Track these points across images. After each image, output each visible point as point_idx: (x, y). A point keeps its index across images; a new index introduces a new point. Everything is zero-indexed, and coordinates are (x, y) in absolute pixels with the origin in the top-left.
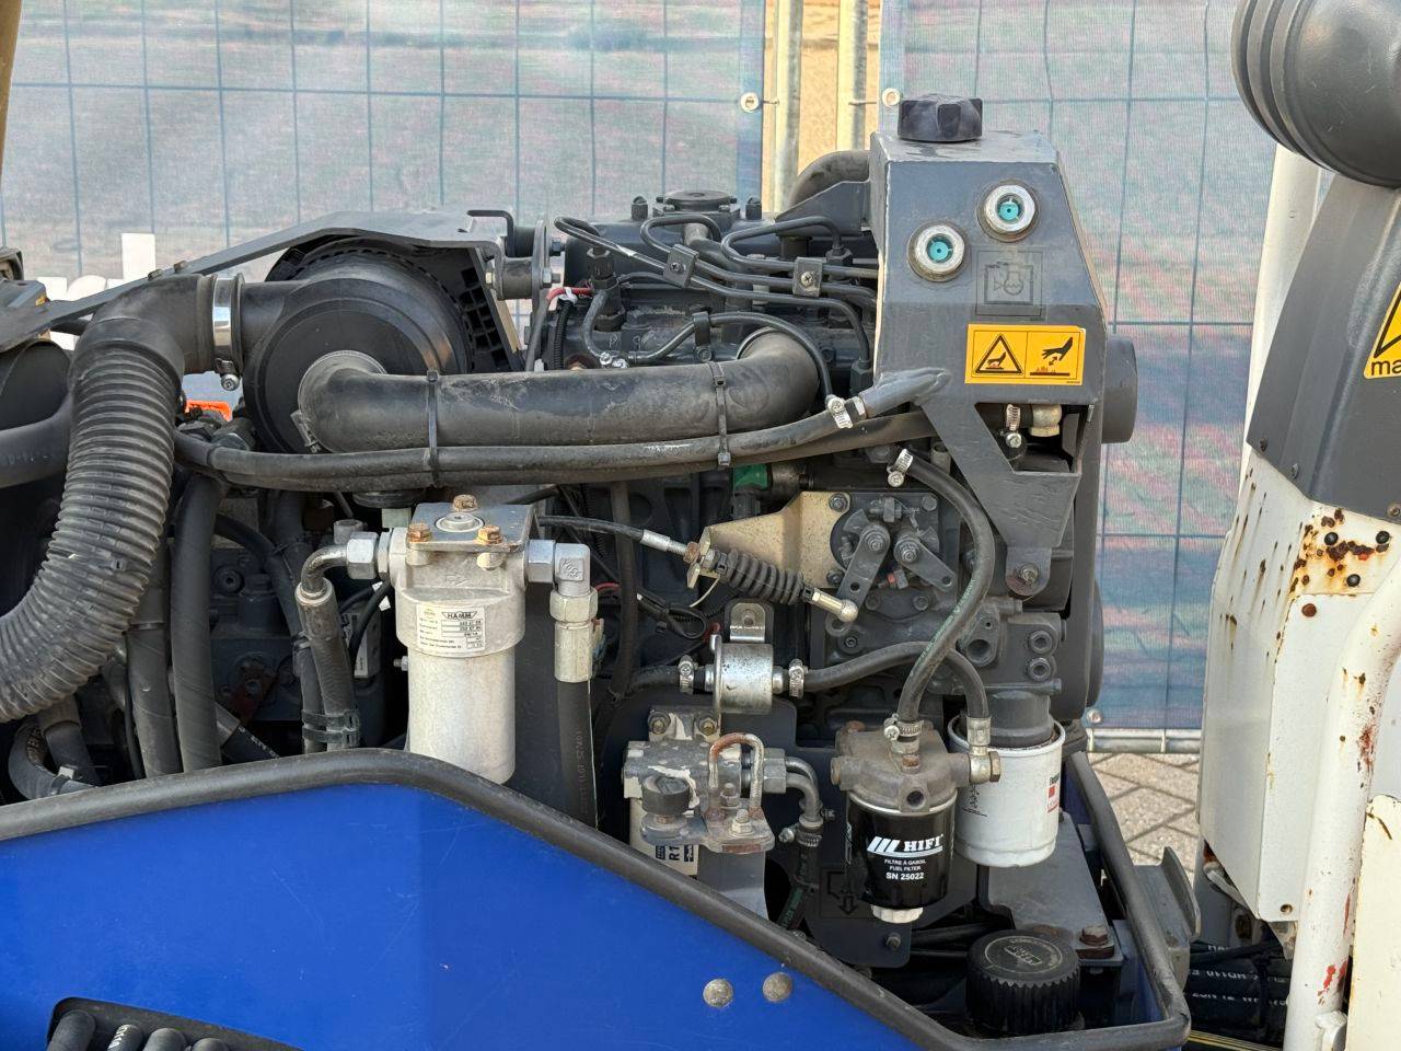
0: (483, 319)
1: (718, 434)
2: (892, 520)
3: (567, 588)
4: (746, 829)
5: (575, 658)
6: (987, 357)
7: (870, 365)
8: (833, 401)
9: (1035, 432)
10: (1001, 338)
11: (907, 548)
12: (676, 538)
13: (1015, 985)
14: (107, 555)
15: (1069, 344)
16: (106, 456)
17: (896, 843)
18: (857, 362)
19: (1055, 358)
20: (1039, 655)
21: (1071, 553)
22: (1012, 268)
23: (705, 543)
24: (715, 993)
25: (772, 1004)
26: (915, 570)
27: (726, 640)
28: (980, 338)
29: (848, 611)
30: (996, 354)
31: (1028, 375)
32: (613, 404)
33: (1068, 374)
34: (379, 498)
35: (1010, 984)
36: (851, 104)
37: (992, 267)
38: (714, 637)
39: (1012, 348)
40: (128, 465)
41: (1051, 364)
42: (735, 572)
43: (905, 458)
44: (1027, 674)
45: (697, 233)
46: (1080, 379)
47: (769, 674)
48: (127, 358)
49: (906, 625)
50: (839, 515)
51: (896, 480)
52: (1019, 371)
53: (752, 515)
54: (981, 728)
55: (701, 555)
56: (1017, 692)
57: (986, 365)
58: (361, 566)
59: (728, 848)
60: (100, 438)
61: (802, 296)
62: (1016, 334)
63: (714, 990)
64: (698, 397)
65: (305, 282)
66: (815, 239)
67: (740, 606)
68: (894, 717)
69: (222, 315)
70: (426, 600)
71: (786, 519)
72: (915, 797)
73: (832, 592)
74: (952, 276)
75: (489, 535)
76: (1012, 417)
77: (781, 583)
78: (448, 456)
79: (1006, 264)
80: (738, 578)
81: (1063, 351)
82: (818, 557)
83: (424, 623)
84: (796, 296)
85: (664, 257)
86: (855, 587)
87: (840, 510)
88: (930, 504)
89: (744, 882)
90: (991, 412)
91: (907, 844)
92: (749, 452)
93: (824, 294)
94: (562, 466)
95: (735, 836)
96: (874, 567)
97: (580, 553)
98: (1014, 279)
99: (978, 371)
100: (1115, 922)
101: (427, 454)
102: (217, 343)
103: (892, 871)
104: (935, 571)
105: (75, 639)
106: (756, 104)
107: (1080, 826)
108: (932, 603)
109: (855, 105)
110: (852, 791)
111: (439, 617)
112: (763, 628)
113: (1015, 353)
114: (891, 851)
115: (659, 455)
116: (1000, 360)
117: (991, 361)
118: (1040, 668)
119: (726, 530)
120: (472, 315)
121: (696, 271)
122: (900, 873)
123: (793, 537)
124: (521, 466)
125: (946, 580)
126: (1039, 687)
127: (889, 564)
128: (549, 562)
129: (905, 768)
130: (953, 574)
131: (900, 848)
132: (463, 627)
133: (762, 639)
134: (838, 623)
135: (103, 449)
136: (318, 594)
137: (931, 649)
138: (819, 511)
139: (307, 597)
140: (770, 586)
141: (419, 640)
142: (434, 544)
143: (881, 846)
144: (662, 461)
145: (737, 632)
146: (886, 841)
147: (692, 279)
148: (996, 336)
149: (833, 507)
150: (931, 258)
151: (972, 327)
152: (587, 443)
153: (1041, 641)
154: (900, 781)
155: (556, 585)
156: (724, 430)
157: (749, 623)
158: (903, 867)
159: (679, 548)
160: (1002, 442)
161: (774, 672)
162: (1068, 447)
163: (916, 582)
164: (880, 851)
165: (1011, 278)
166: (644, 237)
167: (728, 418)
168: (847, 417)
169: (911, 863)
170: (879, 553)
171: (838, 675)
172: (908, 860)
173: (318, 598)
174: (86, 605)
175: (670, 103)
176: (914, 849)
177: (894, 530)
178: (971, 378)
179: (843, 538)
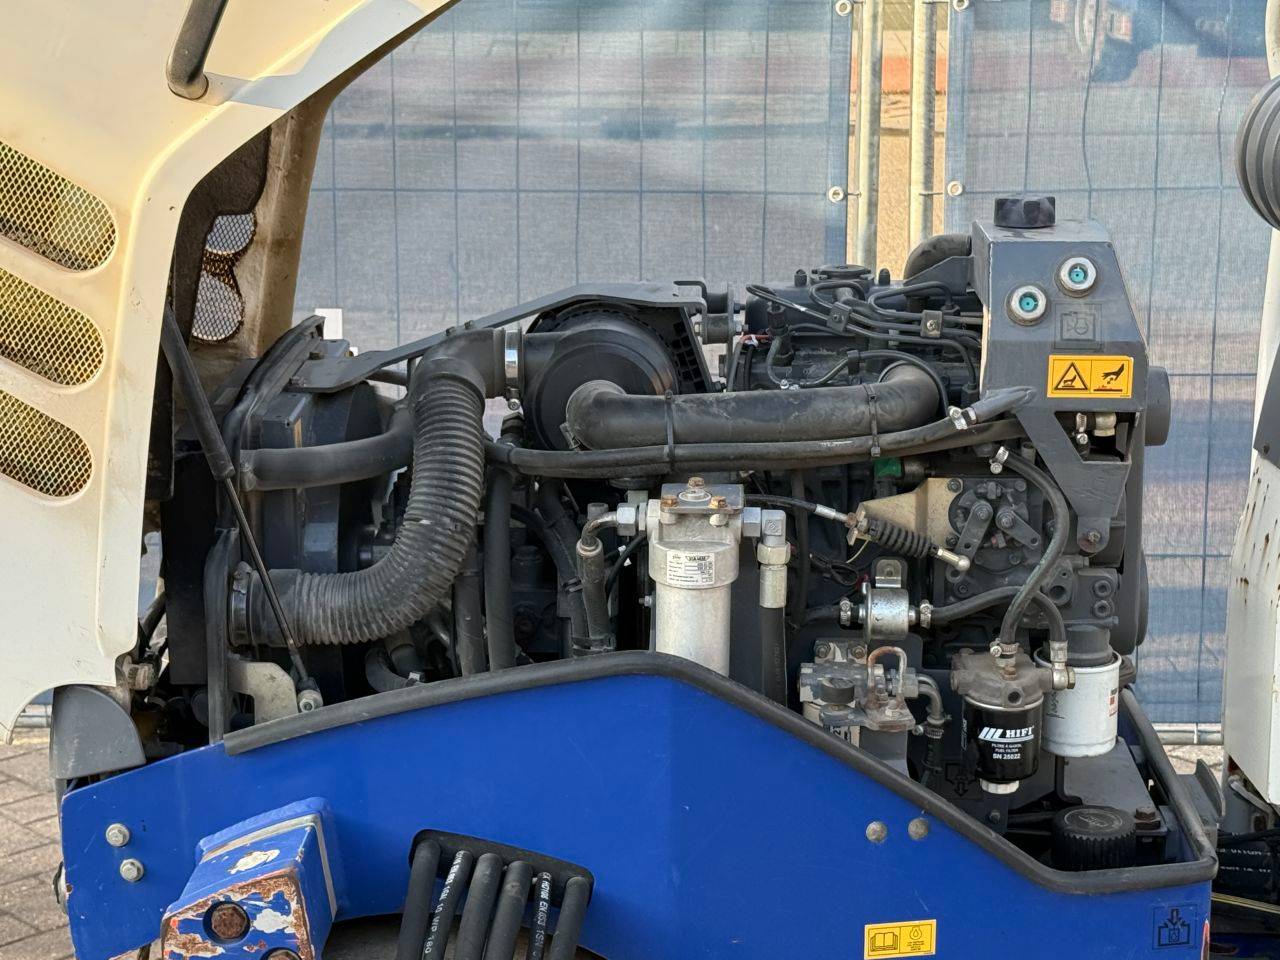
0: (687, 359)
1: (870, 434)
2: (994, 497)
3: (770, 541)
4: (893, 714)
5: (774, 592)
6: (1063, 377)
7: (977, 386)
8: (953, 410)
9: (1098, 433)
10: (1072, 365)
11: (1005, 517)
12: (839, 510)
13: (1088, 839)
14: (447, 520)
15: (1121, 369)
16: (444, 453)
17: (1000, 731)
18: (966, 386)
19: (1112, 379)
20: (1102, 598)
21: (1124, 523)
22: (1080, 316)
23: (861, 515)
24: (875, 832)
25: (914, 842)
26: (1011, 533)
27: (874, 587)
28: (1058, 365)
29: (963, 563)
30: (1069, 376)
31: (1092, 391)
32: (797, 414)
33: (1121, 390)
34: (630, 482)
35: (1084, 838)
36: (920, 194)
37: (1066, 314)
38: (864, 584)
39: (1079, 370)
40: (458, 459)
41: (1109, 383)
42: (883, 534)
43: (1003, 453)
44: (1093, 612)
45: (846, 294)
46: (1130, 394)
47: (907, 610)
48: (451, 385)
49: (1003, 576)
50: (955, 495)
51: (996, 468)
52: (1086, 389)
53: (891, 495)
54: (1061, 649)
55: (858, 523)
56: (1086, 626)
57: (1062, 384)
58: (626, 526)
59: (883, 727)
60: (438, 441)
61: (928, 338)
62: (1083, 362)
63: (874, 829)
64: (856, 408)
65: (568, 333)
66: (933, 298)
67: (883, 562)
68: (997, 641)
69: (511, 356)
70: (673, 548)
71: (918, 495)
72: (1014, 697)
73: (952, 548)
74: (1037, 321)
75: (719, 502)
76: (1081, 421)
77: (916, 541)
78: (681, 451)
79: (1076, 313)
80: (885, 538)
81: (1118, 374)
82: (940, 525)
83: (672, 565)
84: (923, 338)
85: (827, 311)
86: (967, 546)
87: (955, 491)
88: (1021, 486)
89: (893, 756)
90: (1066, 418)
91: (1008, 732)
92: (893, 447)
93: (943, 336)
94: (762, 457)
95: (888, 719)
96: (981, 532)
97: (780, 516)
98: (1081, 323)
99: (1056, 388)
100: (1160, 807)
101: (666, 449)
102: (508, 375)
103: (997, 753)
104: (1026, 534)
105: (427, 579)
106: (841, 196)
107: (1131, 747)
108: (1024, 559)
109: (924, 195)
110: (967, 695)
111: (683, 560)
112: (900, 578)
113: (1082, 374)
114: (996, 738)
115: (829, 449)
116: (1072, 381)
117: (1066, 381)
118: (1102, 608)
119: (875, 505)
120: (680, 356)
121: (851, 321)
122: (1003, 754)
123: (922, 510)
124: (732, 457)
125: (1034, 541)
126: (1101, 622)
127: (993, 528)
128: (758, 521)
129: (1007, 676)
130: (1039, 537)
131: (1003, 735)
132: (700, 567)
133: (899, 586)
134: (956, 572)
135: (441, 448)
136: (593, 548)
137: (1024, 590)
138: (940, 492)
139: (586, 550)
140: (908, 544)
141: (668, 576)
142: (681, 508)
143: (989, 734)
144: (831, 453)
145: (882, 581)
146: (993, 730)
147: (849, 327)
148: (1069, 363)
149: (950, 488)
150: (1022, 309)
151: (1052, 357)
152: (778, 441)
153: (1103, 588)
154: (1002, 685)
155: (761, 539)
156: (875, 431)
157: (890, 574)
158: (1005, 749)
159: (842, 517)
160: (1074, 440)
161: (910, 609)
162: (1120, 447)
163: (1011, 542)
164: (988, 738)
165: (1080, 321)
166: (812, 297)
167: (878, 423)
168: (963, 421)
169: (1011, 746)
170: (985, 521)
171: (956, 611)
172: (1009, 744)
173: (594, 550)
174: (434, 555)
175: (769, 196)
176: (1013, 736)
177: (996, 505)
178: (1050, 395)
179: (957, 511)
